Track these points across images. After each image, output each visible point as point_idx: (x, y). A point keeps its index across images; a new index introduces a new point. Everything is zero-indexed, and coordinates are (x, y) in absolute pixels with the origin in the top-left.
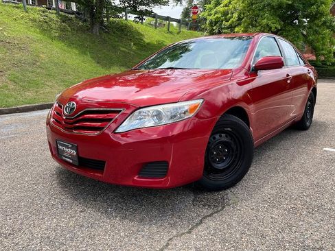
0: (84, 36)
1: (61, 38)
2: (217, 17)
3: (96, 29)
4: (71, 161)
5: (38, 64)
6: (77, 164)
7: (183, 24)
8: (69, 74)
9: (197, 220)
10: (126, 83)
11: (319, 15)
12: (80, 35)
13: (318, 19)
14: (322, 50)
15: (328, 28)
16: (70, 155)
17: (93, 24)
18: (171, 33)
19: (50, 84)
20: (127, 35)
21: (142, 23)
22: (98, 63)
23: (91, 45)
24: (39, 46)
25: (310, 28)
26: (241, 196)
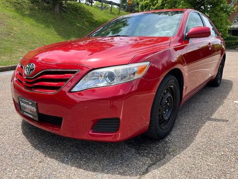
0: (48, 14)
1: (30, 16)
2: (147, 3)
3: (57, 9)
4: (31, 116)
5: (12, 34)
6: (37, 119)
7: (122, 7)
8: (36, 43)
9: (144, 169)
10: (79, 48)
11: (219, 3)
12: (44, 13)
13: (218, 5)
14: (221, 28)
15: (225, 12)
16: (31, 111)
17: (54, 5)
18: (113, 13)
19: (21, 50)
20: (80, 14)
21: (92, 5)
22: (59, 35)
23: (53, 21)
24: (13, 21)
25: (212, 12)
26: (178, 145)
